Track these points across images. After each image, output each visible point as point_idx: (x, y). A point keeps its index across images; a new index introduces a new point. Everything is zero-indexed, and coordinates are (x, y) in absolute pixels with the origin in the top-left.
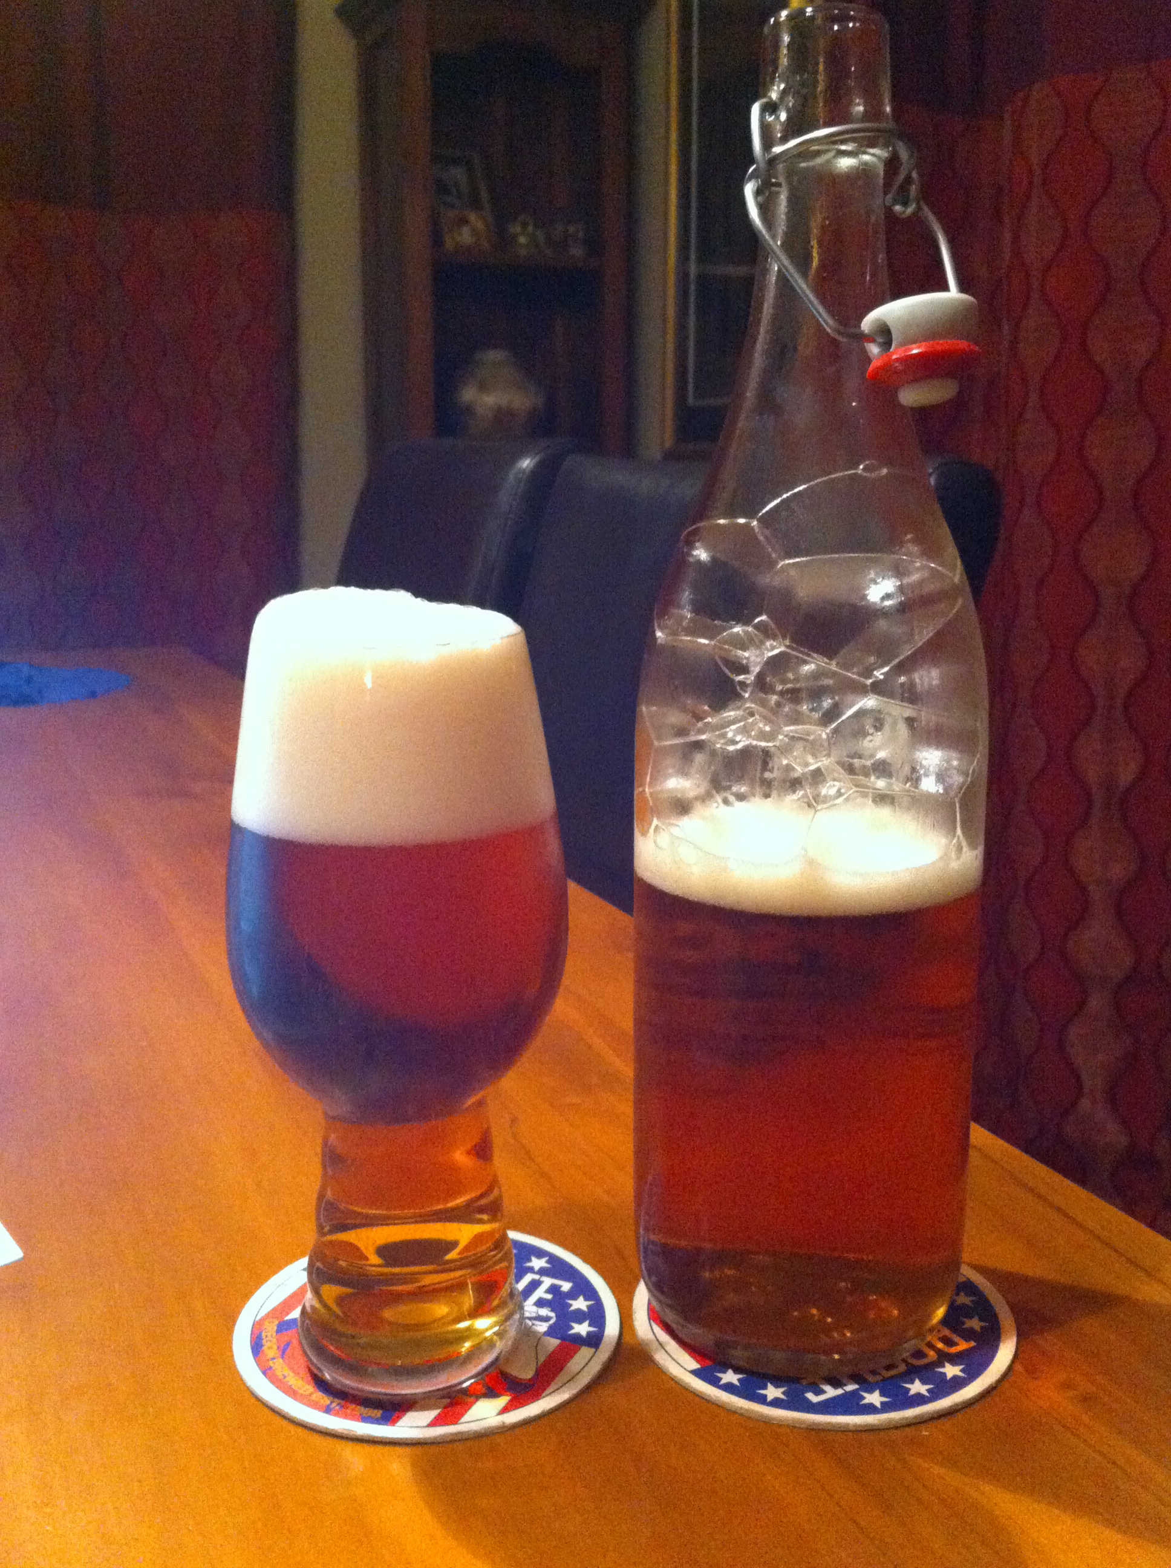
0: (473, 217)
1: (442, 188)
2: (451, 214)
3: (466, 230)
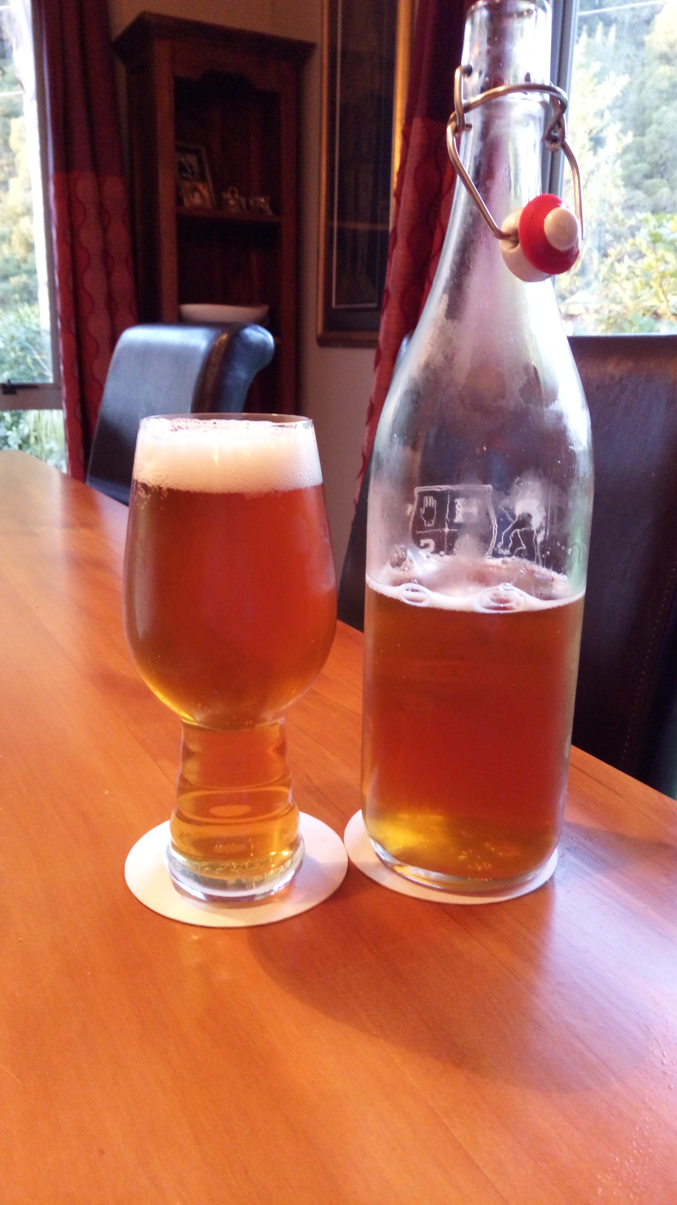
0: (200, 187)
1: (182, 168)
2: (187, 184)
3: (197, 195)
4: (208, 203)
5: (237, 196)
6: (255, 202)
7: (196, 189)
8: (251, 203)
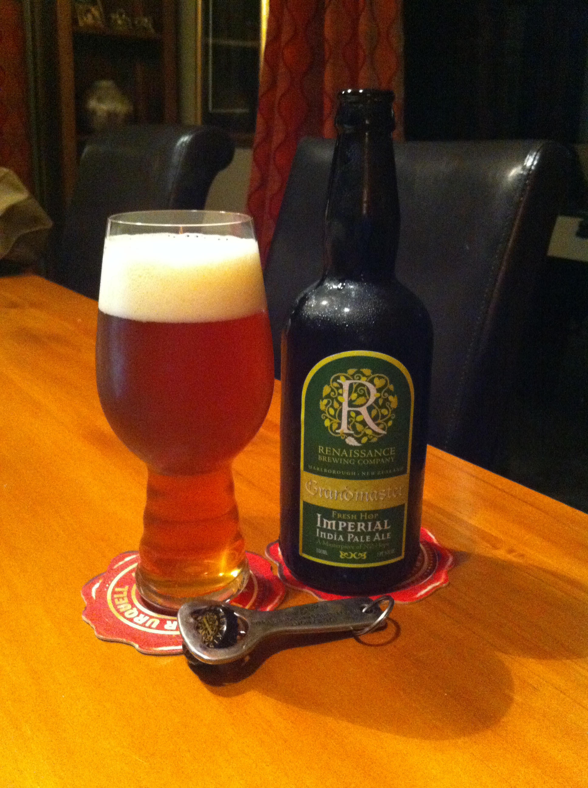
2: (81, 7)
3: (89, 16)
4: (99, 22)
5: (124, 16)
6: (139, 22)
7: (89, 11)
8: (136, 22)
